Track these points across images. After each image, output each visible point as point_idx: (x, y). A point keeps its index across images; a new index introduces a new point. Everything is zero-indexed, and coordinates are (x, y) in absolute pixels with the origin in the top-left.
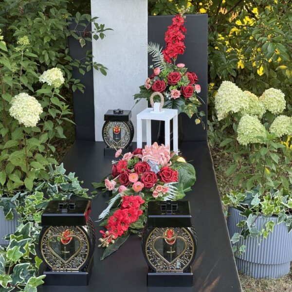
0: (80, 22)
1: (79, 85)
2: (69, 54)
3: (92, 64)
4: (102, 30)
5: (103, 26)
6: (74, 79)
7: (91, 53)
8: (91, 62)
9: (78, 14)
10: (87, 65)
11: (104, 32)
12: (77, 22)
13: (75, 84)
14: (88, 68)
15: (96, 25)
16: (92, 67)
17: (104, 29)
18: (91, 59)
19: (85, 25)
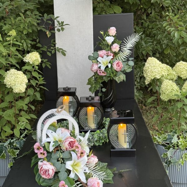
0: (47, 20)
1: (46, 63)
2: (39, 42)
3: (55, 49)
4: (63, 25)
5: (63, 23)
6: (43, 59)
7: (55, 41)
8: (55, 47)
9: (45, 15)
10: (52, 50)
11: (64, 27)
12: (45, 20)
13: (44, 63)
14: (53, 52)
15: (58, 22)
16: (55, 50)
17: (64, 24)
18: (55, 45)
19: (50, 22)
